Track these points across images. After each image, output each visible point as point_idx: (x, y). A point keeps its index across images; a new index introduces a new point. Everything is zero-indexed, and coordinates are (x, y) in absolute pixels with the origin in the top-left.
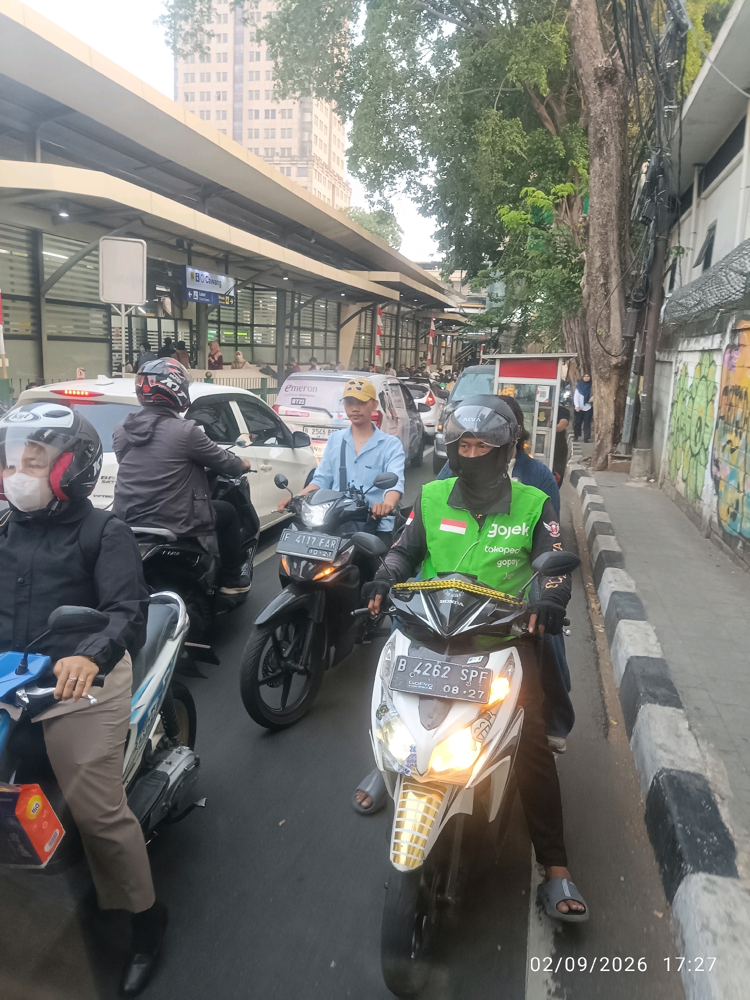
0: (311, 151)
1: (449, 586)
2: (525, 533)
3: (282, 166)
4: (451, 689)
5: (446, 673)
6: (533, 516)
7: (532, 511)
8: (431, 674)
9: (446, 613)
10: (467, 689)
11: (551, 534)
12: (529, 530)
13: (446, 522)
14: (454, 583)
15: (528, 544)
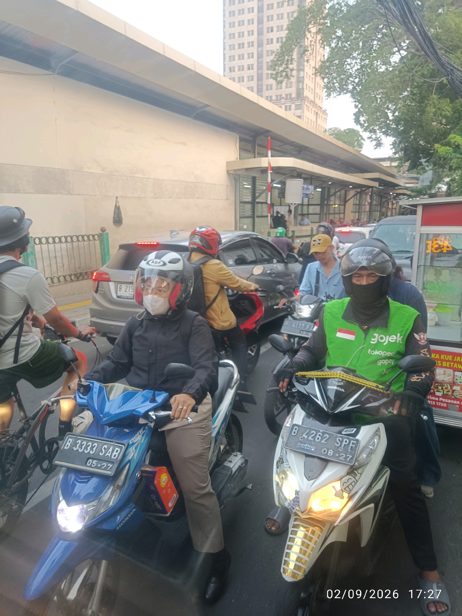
0: (303, 94)
1: (335, 376)
2: (399, 341)
3: (286, 105)
4: (328, 452)
5: (325, 439)
6: (405, 329)
7: (406, 324)
8: (314, 439)
9: (332, 396)
10: (339, 452)
11: (419, 343)
12: (403, 338)
13: (340, 331)
14: (339, 374)
15: (402, 349)
